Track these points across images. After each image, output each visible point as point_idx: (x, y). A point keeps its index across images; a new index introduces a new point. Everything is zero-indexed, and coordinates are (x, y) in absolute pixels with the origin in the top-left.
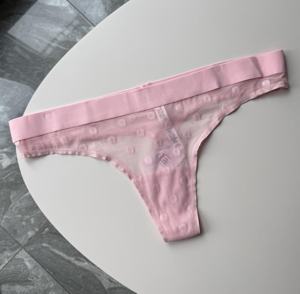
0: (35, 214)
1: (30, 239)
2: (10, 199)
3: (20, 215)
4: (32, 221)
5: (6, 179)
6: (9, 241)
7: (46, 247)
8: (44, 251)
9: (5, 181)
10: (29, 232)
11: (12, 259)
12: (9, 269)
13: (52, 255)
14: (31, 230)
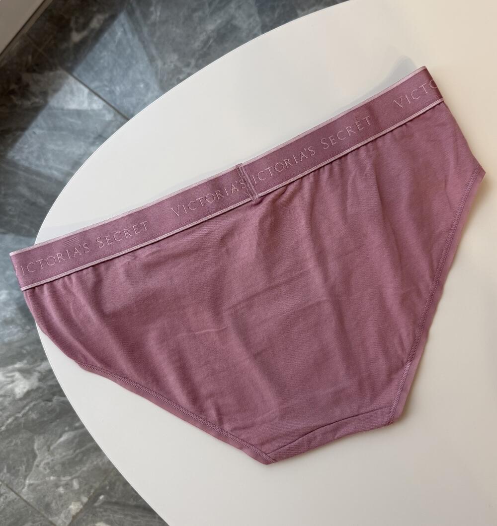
0: (79, 472)
1: (74, 517)
2: (33, 450)
3: (54, 476)
4: (76, 485)
5: (23, 416)
6: (39, 523)
9: (22, 420)
10: (70, 504)
14: (75, 502)
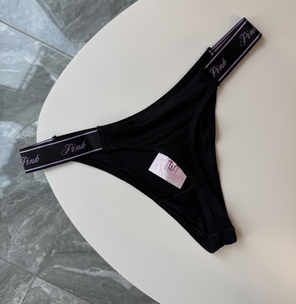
0: (38, 240)
1: (40, 265)
2: (8, 233)
3: (23, 245)
4: (37, 247)
6: (21, 273)
7: (58, 269)
8: (57, 272)
10: (37, 259)
11: (29, 290)
12: (30, 300)
13: (67, 274)
14: (39, 257)
